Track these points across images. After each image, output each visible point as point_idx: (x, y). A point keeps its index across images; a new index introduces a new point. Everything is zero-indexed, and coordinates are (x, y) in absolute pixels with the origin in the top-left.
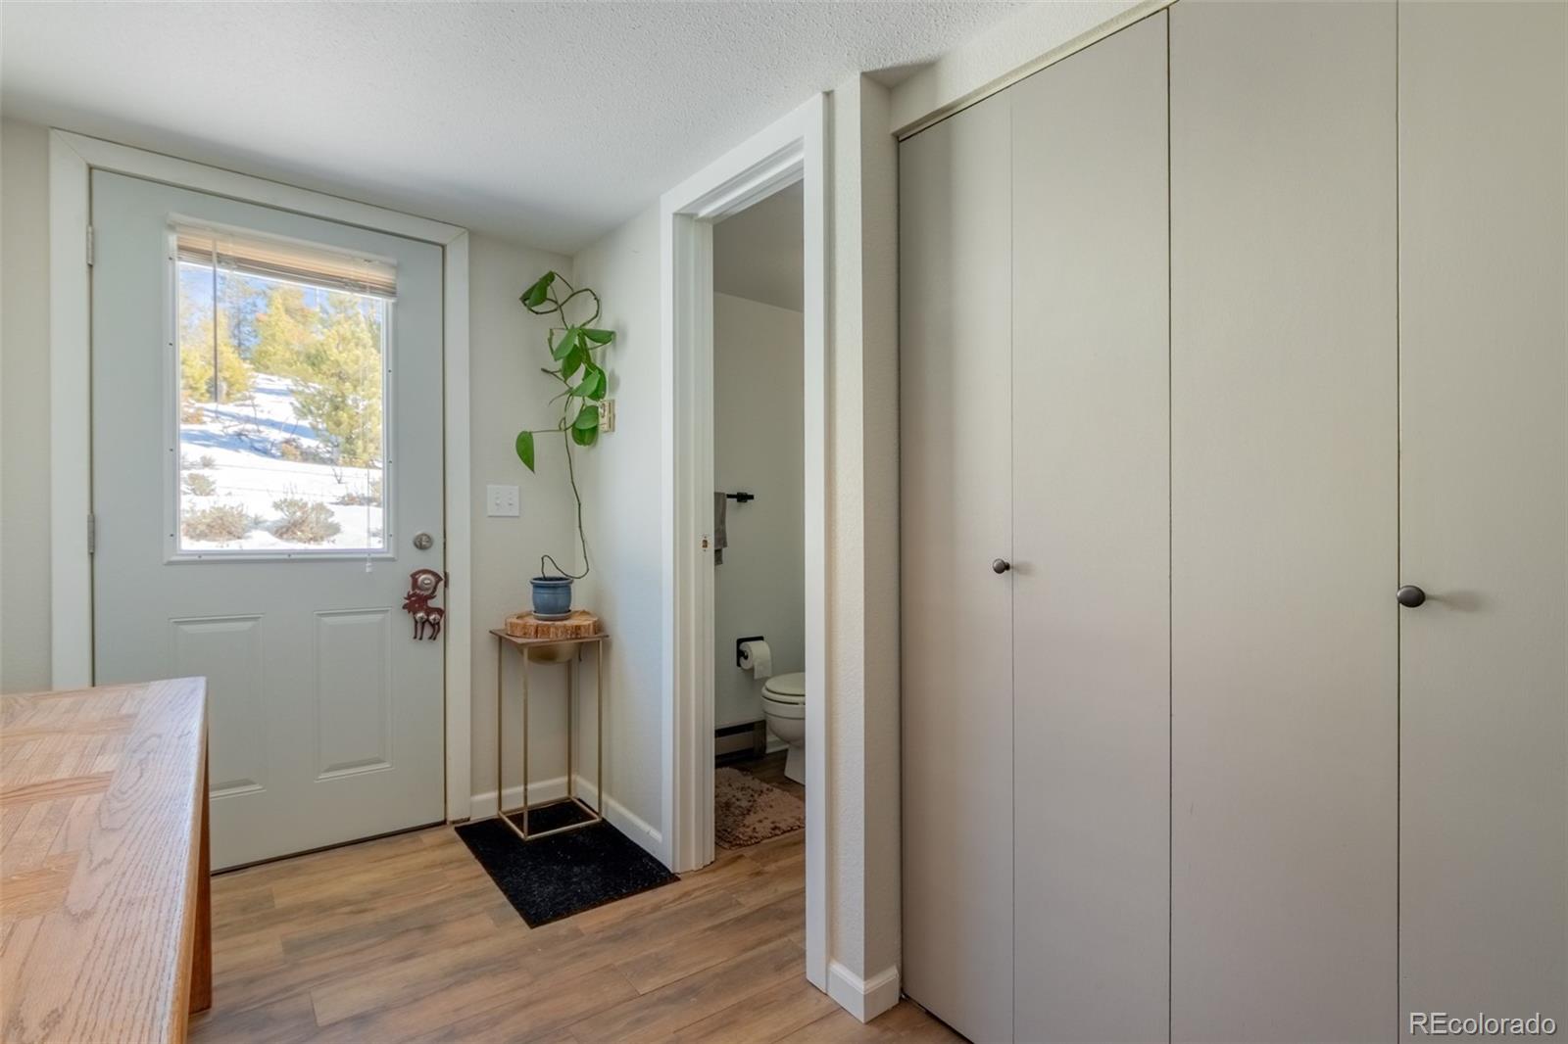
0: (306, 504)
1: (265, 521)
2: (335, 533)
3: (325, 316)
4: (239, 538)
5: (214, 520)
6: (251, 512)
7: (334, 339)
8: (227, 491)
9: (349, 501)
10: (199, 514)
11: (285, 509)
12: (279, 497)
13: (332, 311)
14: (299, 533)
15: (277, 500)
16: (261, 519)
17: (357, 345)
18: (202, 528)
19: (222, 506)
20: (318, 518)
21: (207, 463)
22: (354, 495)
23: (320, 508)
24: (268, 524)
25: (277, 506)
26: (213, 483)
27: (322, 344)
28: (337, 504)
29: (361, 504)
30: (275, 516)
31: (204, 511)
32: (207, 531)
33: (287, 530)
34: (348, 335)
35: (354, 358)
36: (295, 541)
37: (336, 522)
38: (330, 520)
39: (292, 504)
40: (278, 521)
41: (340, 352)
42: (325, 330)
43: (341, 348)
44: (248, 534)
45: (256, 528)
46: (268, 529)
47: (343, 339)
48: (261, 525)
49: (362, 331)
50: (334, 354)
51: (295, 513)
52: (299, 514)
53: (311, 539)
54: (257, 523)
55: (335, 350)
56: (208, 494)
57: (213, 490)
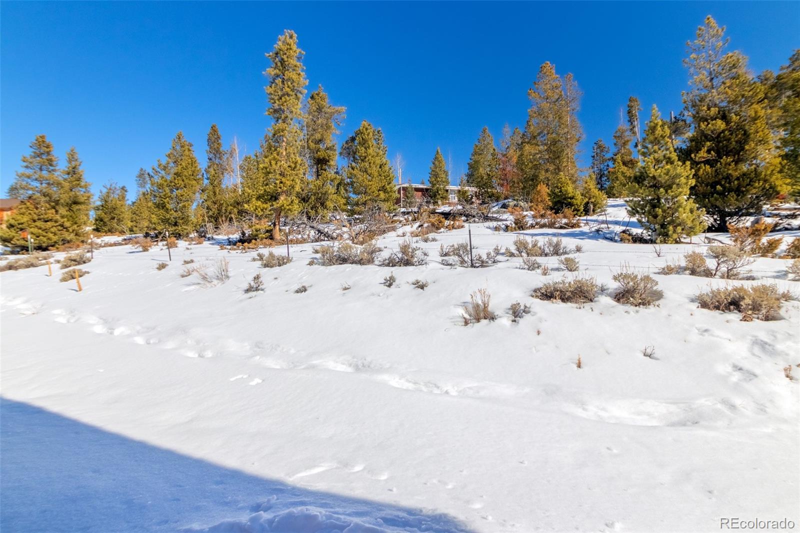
0: (636, 277)
1: (608, 289)
2: (659, 299)
3: (645, 150)
4: (591, 301)
5: (576, 289)
6: (599, 281)
7: (652, 162)
8: (586, 267)
9: (668, 271)
10: (567, 285)
11: (622, 280)
12: (617, 271)
13: (650, 146)
14: (631, 299)
15: (616, 274)
16: (605, 288)
17: (667, 163)
18: (568, 294)
19: (580, 279)
20: (645, 287)
21: (578, 250)
22: (672, 267)
23: (647, 278)
24: (610, 291)
25: (615, 278)
26: (578, 263)
27: (644, 168)
28: (659, 273)
29: (678, 273)
30: (614, 286)
31: (570, 283)
32: (572, 296)
33: (623, 296)
34: (662, 158)
35: (665, 171)
36: (629, 305)
37: (660, 289)
38: (655, 288)
39: (626, 276)
40: (616, 289)
41: (656, 170)
42: (646, 158)
43: (656, 167)
44: (596, 299)
45: (602, 294)
46: (610, 295)
47: (658, 161)
48: (605, 291)
49: (670, 153)
50: (652, 172)
51: (628, 283)
52: (631, 283)
53: (640, 304)
54: (603, 290)
55: (653, 169)
56: (575, 270)
57: (577, 267)
